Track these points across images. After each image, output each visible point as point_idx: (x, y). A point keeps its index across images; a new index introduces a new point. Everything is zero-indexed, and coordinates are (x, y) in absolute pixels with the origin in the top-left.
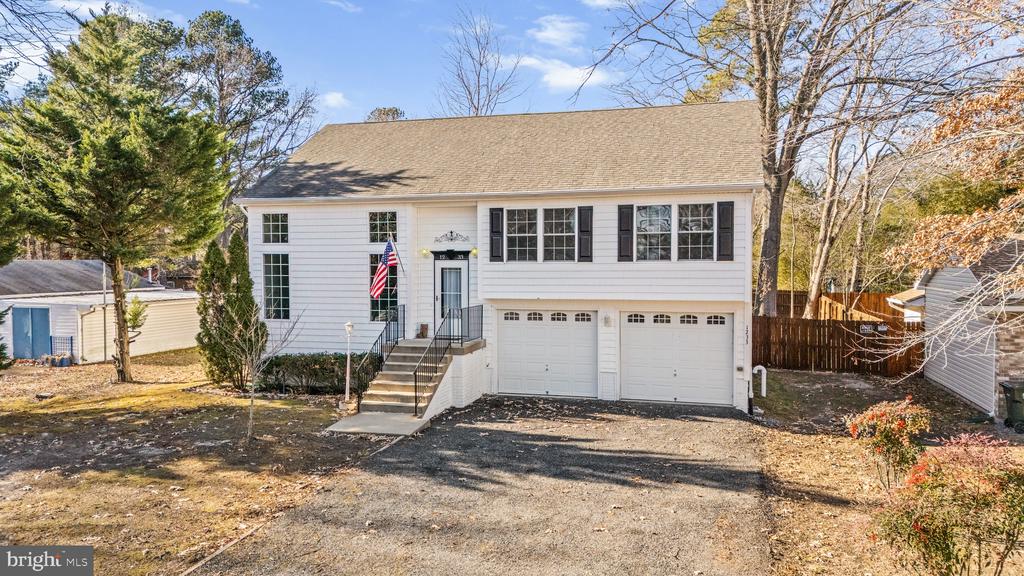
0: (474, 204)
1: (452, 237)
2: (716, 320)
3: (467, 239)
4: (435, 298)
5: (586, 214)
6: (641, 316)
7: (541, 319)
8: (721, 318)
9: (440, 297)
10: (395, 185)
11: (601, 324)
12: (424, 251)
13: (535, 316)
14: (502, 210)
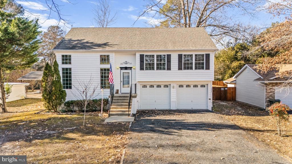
0: (135, 53)
1: (126, 63)
2: (203, 86)
3: (131, 64)
4: (121, 81)
5: (169, 56)
6: (183, 85)
7: (153, 87)
8: (204, 85)
9: (122, 81)
10: (107, 47)
11: (171, 88)
12: (118, 67)
13: (152, 86)
14: (144, 55)
